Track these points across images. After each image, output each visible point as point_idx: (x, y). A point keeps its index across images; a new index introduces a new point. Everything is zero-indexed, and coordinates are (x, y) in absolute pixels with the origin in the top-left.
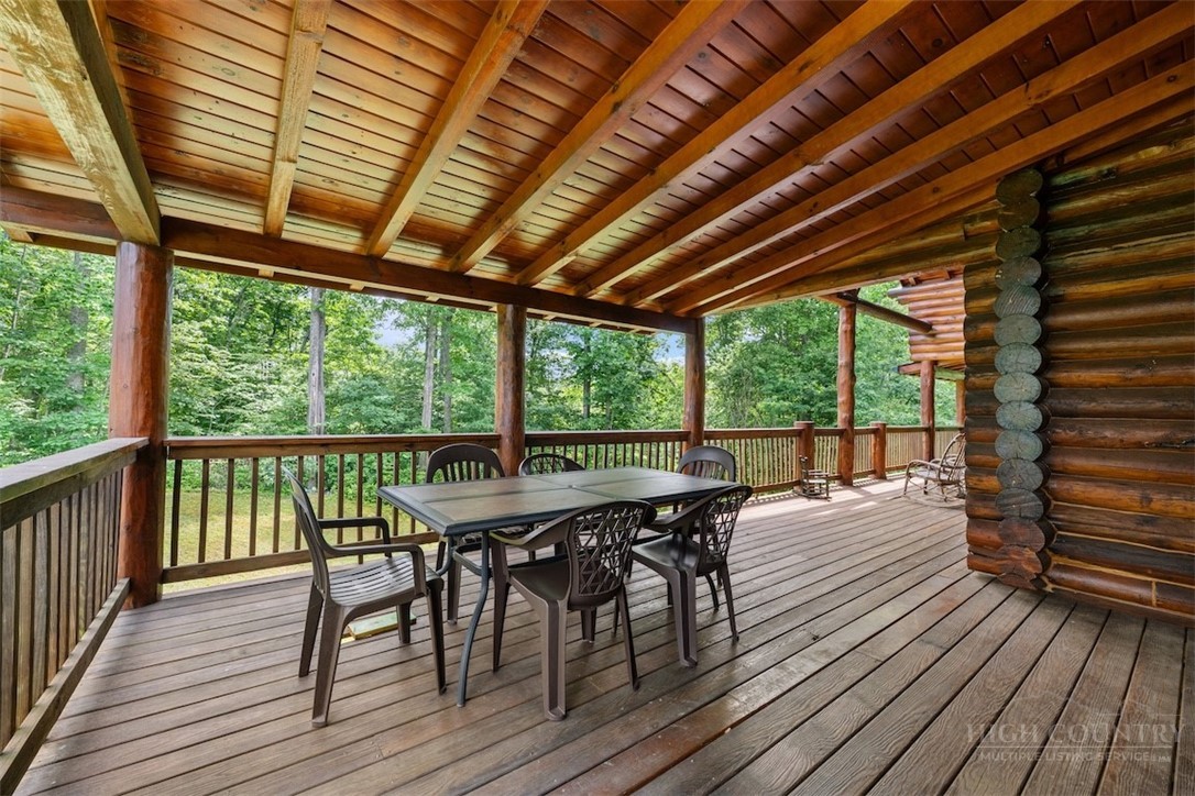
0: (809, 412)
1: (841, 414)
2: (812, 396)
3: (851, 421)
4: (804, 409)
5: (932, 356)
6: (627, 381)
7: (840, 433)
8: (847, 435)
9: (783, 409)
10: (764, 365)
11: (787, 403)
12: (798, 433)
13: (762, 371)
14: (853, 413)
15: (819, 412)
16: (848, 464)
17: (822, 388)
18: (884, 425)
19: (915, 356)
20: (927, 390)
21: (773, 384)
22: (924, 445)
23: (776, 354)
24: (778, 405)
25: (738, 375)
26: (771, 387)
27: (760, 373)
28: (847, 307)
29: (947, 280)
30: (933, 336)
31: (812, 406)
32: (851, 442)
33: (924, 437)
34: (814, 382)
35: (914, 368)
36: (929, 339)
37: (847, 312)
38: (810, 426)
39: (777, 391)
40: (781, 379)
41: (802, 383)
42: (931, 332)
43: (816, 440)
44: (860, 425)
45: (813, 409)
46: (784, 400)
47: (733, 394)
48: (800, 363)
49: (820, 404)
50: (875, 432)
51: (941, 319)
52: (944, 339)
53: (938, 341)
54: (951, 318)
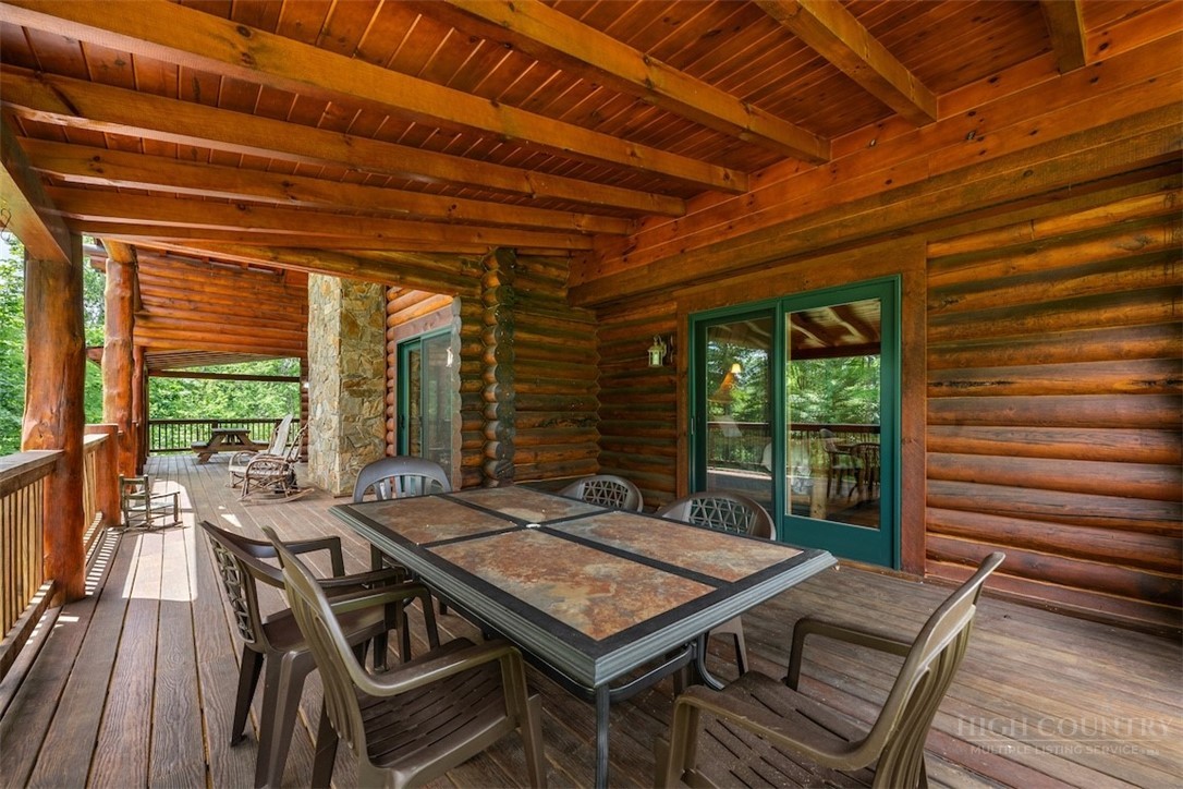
3: (129, 420)
5: (143, 341)
8: (125, 440)
20: (136, 381)
30: (146, 317)
32: (129, 449)
36: (141, 321)
42: (142, 313)
51: (155, 299)
52: (159, 323)
53: (151, 325)
54: (167, 301)
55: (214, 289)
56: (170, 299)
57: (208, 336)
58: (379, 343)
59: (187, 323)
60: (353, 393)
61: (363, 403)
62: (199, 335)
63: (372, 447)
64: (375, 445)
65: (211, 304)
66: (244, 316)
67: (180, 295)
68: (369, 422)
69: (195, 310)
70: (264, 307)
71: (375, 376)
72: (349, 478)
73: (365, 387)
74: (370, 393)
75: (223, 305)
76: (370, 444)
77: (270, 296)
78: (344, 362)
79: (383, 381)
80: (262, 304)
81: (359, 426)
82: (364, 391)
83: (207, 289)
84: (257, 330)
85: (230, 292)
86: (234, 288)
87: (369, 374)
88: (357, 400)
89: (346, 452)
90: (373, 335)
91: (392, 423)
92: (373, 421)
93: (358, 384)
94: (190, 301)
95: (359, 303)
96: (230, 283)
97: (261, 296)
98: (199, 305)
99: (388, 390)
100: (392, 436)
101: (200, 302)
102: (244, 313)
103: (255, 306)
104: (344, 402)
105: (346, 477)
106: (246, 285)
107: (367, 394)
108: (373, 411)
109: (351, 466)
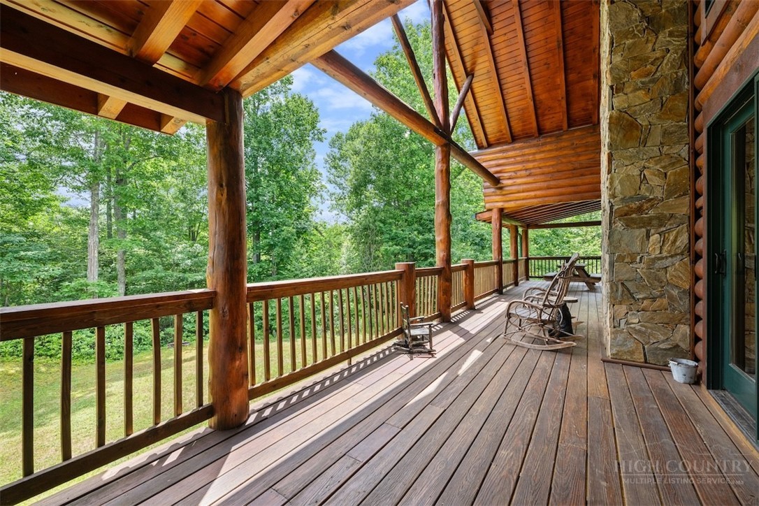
0: (413, 253)
1: (439, 253)
2: (414, 242)
3: (448, 260)
4: (410, 251)
5: (500, 205)
6: (284, 234)
7: (439, 272)
8: (445, 273)
9: (396, 251)
10: (384, 222)
11: (398, 247)
12: (399, 276)
13: (381, 225)
14: (450, 251)
15: (419, 253)
16: (446, 301)
17: (421, 237)
18: (473, 261)
19: (488, 206)
20: (497, 232)
21: (390, 234)
22: (496, 275)
23: (391, 213)
24: (392, 249)
25: (366, 229)
26: (388, 236)
27: (380, 227)
28: (442, 146)
29: (510, 143)
30: (501, 188)
31: (414, 249)
32: (449, 280)
33: (495, 268)
34: (416, 233)
35: (487, 215)
36: (498, 192)
37: (442, 151)
38: (411, 267)
39: (392, 239)
40: (394, 231)
41: (408, 233)
42: (499, 186)
43: (418, 281)
44: (456, 262)
45: (415, 251)
46: (396, 245)
47: (364, 242)
48: (406, 220)
49: (420, 247)
50: (465, 268)
51: (505, 175)
52: (508, 190)
53: (504, 193)
54: (513, 174)
55: (542, 155)
56: (514, 172)
57: (538, 193)
58: (679, 142)
59: (525, 186)
60: (629, 224)
61: (648, 237)
62: (532, 194)
63: (665, 301)
64: (671, 298)
65: (540, 168)
66: (565, 171)
67: (519, 167)
68: (659, 264)
69: (529, 175)
70: (581, 158)
71: (670, 194)
72: (625, 340)
73: (652, 213)
74: (661, 220)
75: (548, 166)
76: (662, 296)
77: (586, 146)
78: (617, 182)
79: (687, 199)
80: (579, 156)
81: (641, 268)
82: (651, 219)
83: (538, 157)
84: (575, 181)
85: (554, 154)
86: (557, 150)
87: (658, 193)
88: (637, 232)
89: (620, 303)
90: (666, 133)
91: (701, 267)
92: (667, 262)
93: (640, 210)
94: (526, 170)
95: (641, 93)
96: (553, 147)
97: (579, 150)
98: (532, 171)
99: (697, 214)
100: (701, 288)
101: (534, 168)
102: (565, 168)
103: (573, 159)
104: (616, 237)
105: (620, 338)
106: (566, 144)
107: (654, 222)
108: (666, 248)
109: (627, 323)
